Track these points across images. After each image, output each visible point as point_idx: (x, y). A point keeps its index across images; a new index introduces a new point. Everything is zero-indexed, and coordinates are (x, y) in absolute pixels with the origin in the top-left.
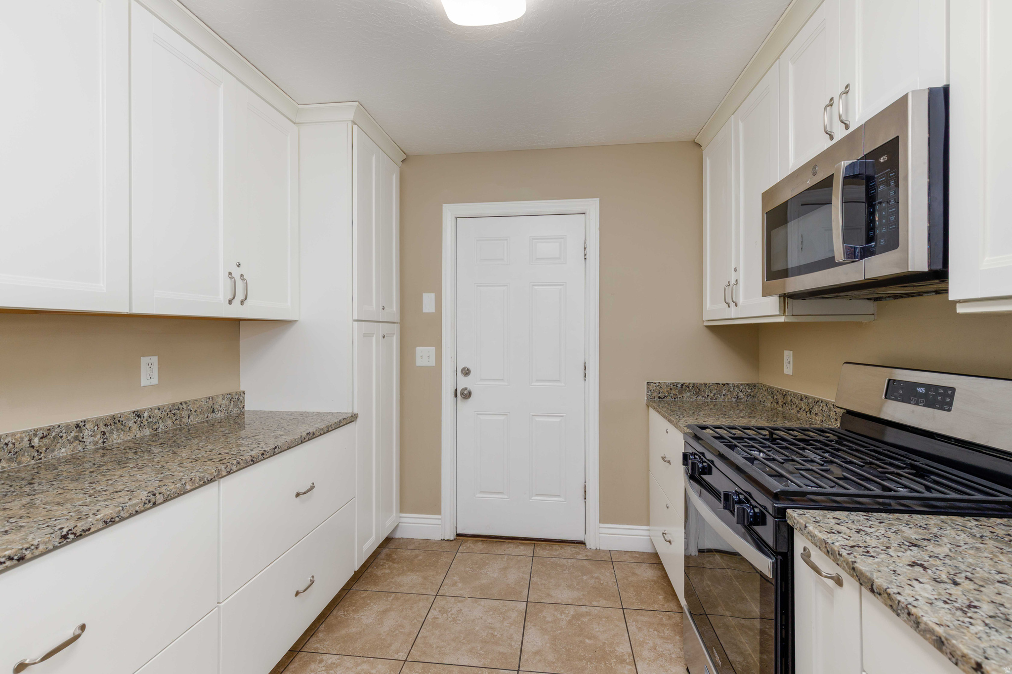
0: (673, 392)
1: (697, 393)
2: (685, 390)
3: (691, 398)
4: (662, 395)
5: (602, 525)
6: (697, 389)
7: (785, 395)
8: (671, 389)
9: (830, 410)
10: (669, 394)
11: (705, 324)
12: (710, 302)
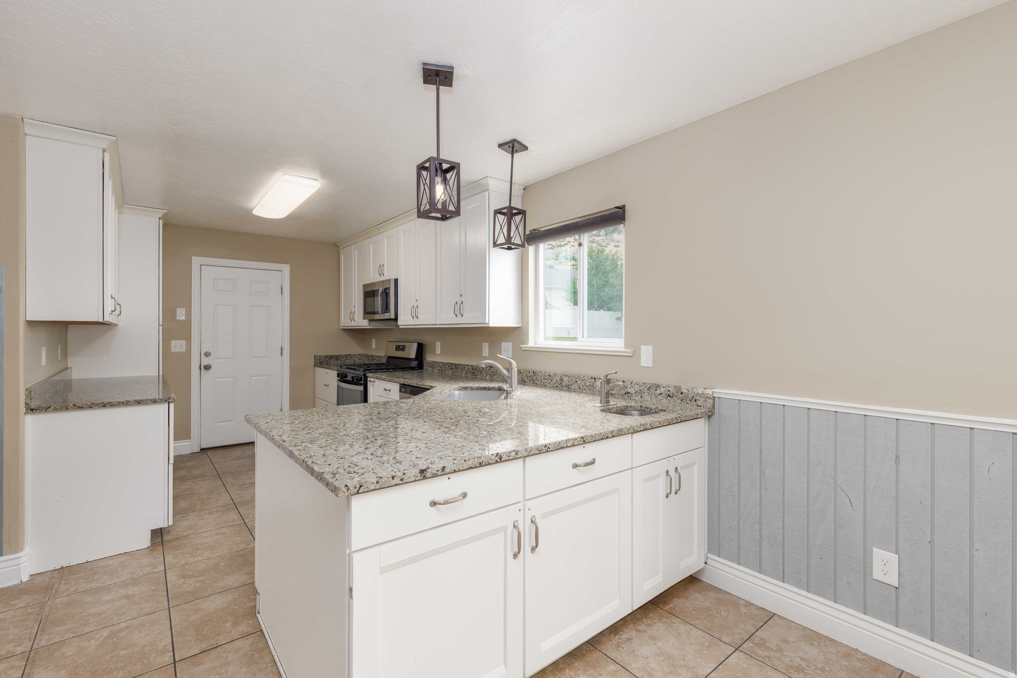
1: (337, 359)
2: (332, 358)
3: (334, 362)
7: (372, 356)
10: (325, 360)
11: (341, 328)
12: (344, 319)
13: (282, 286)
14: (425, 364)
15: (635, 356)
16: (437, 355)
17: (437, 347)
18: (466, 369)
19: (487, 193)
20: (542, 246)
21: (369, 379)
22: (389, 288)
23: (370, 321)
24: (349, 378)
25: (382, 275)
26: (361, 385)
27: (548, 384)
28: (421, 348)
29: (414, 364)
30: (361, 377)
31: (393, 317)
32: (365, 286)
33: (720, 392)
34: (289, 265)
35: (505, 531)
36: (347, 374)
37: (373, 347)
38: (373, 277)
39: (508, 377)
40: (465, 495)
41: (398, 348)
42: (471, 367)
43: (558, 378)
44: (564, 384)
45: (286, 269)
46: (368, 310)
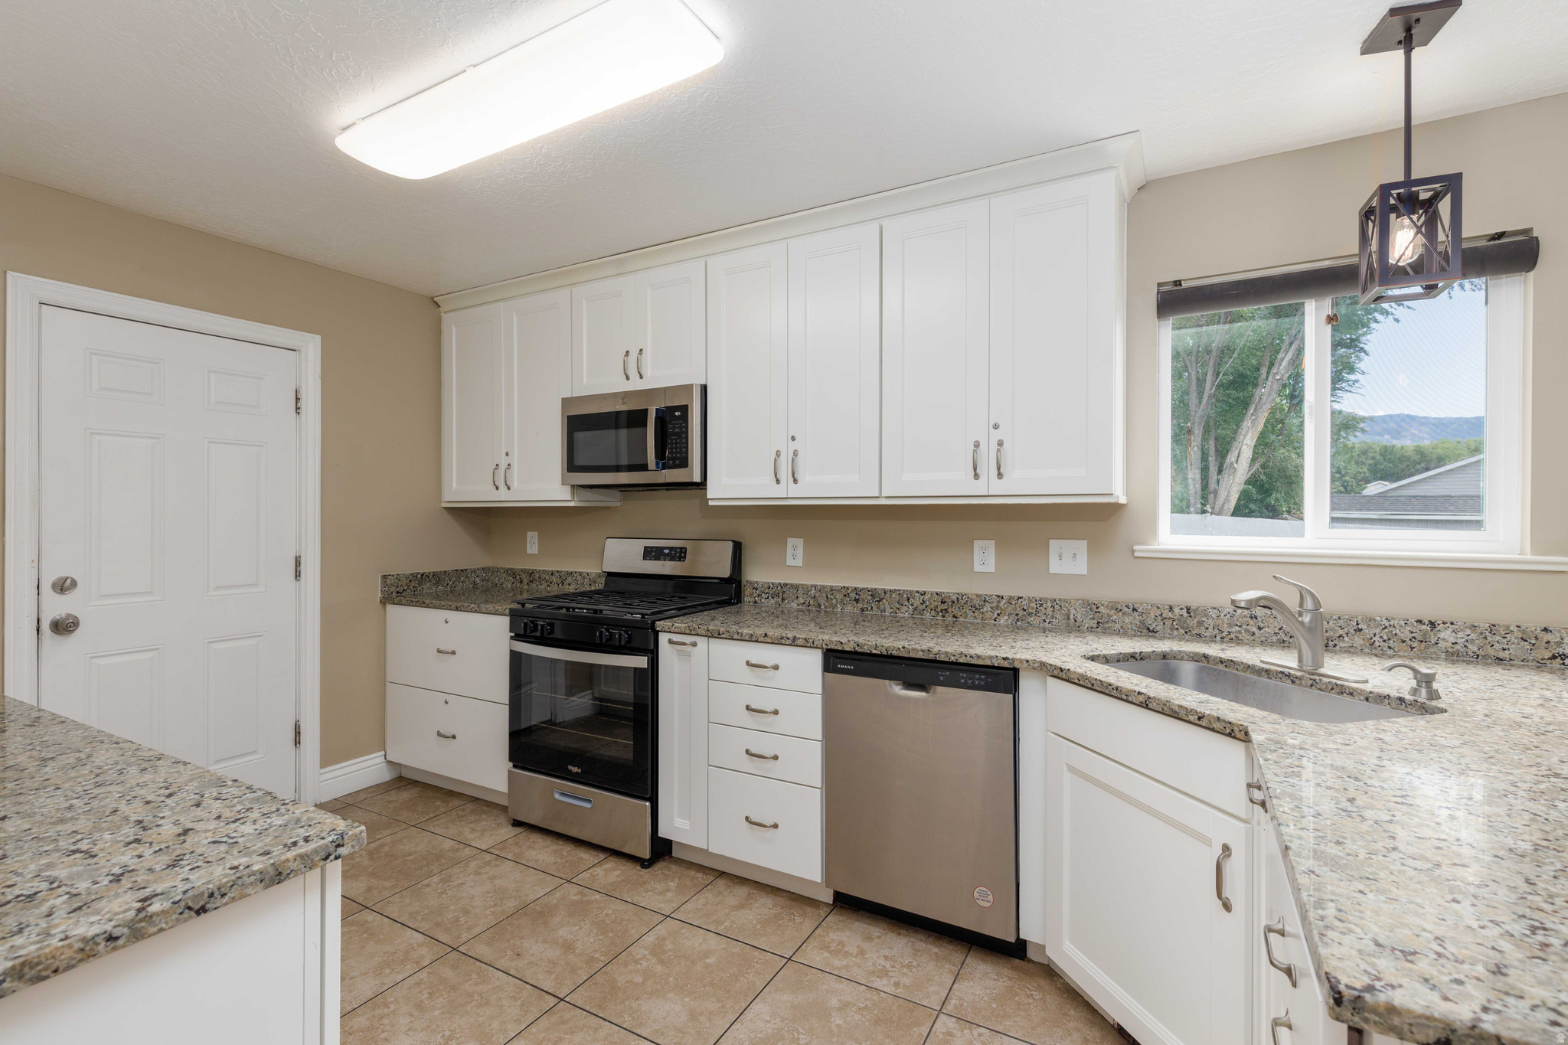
0: (413, 584)
1: (437, 583)
2: (425, 580)
3: (431, 589)
4: (400, 589)
5: (323, 771)
6: (437, 578)
7: (532, 573)
8: (410, 581)
9: (584, 578)
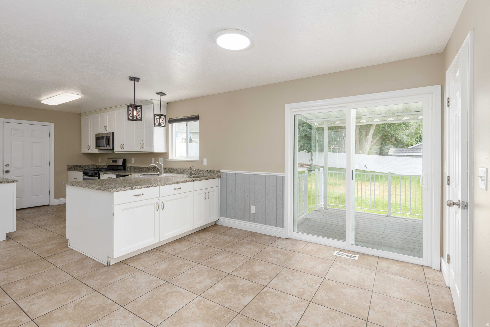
10: (73, 168)
11: (82, 153)
12: (84, 148)
13: (50, 133)
14: (126, 168)
15: (202, 161)
16: (132, 163)
17: (132, 161)
18: (145, 169)
19: (153, 105)
20: (174, 124)
21: (100, 174)
22: (109, 136)
23: (99, 149)
24: (90, 174)
25: (106, 130)
26: (97, 176)
27: (176, 172)
28: (124, 161)
29: (122, 168)
30: (97, 174)
31: (111, 148)
32: (96, 134)
33: (222, 171)
34: (54, 124)
35: (154, 204)
36: (88, 173)
37: (99, 161)
38: (101, 131)
39: (160, 170)
40: (143, 194)
41: (113, 161)
42: (147, 168)
43: (179, 170)
44: (181, 172)
45: (52, 125)
46: (98, 145)
